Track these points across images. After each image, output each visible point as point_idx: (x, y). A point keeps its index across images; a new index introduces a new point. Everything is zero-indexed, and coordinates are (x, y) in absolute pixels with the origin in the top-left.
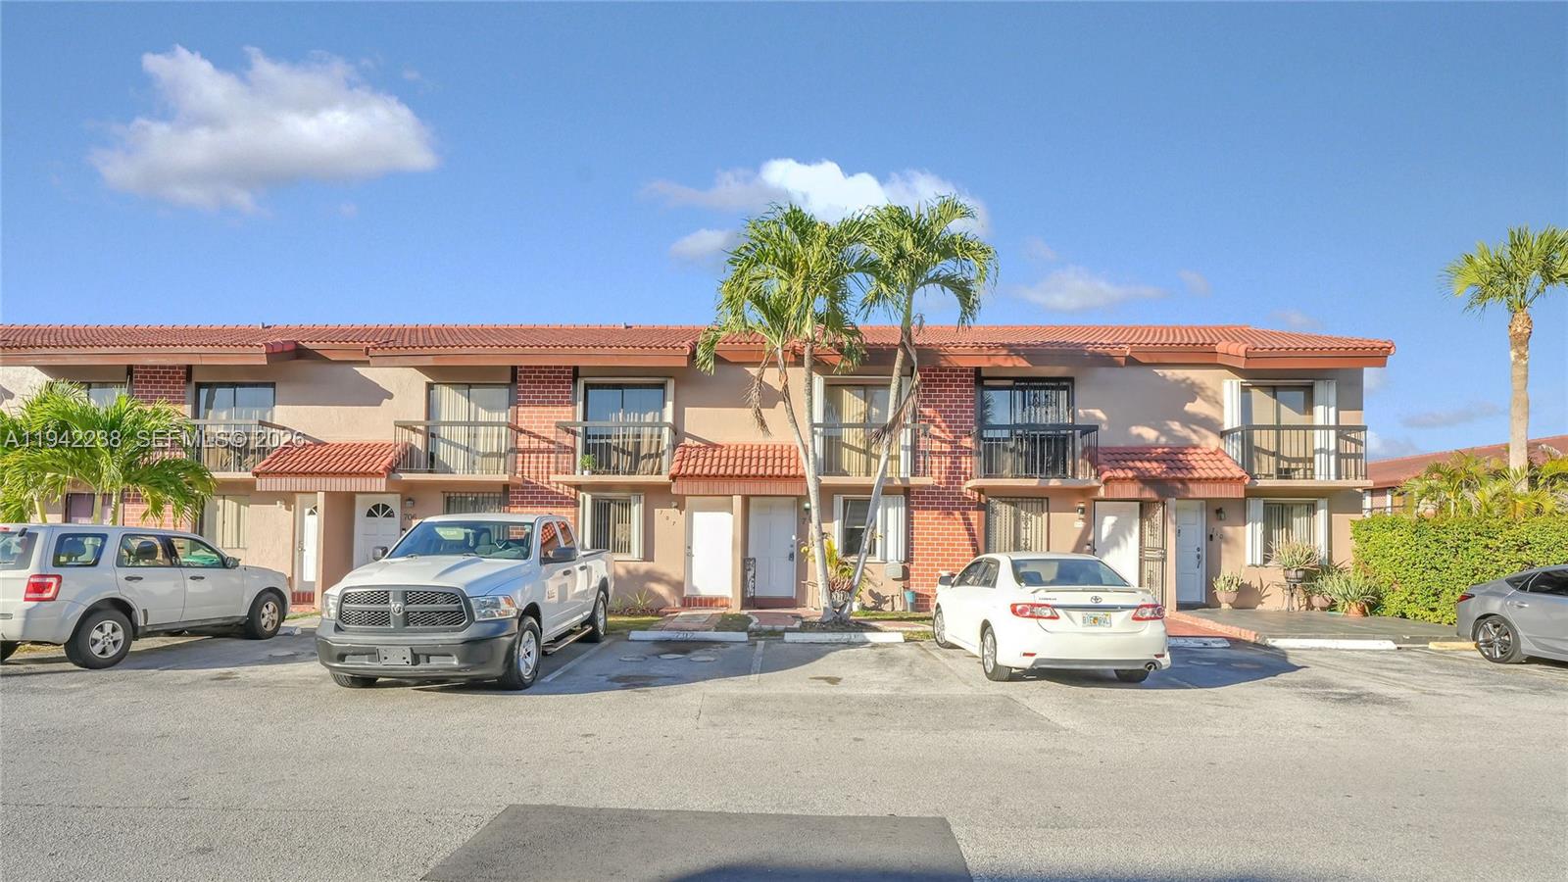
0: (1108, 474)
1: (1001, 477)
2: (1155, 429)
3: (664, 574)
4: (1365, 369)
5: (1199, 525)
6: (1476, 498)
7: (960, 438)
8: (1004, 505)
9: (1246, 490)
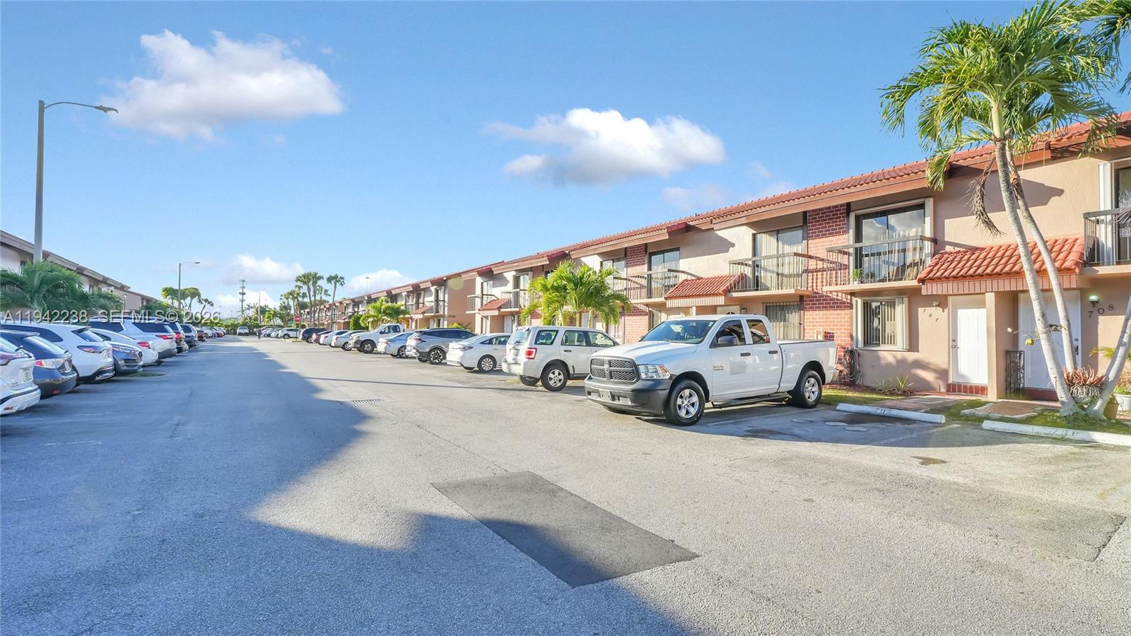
3: (929, 363)
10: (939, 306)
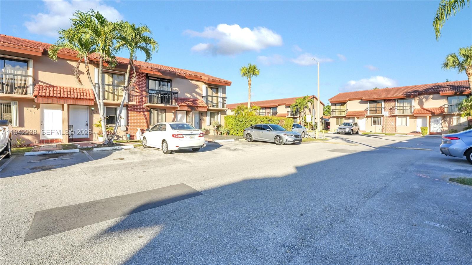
0: (180, 104)
1: (154, 103)
2: (190, 94)
4: (227, 86)
5: (198, 117)
6: (244, 112)
7: (142, 92)
8: (154, 111)
9: (208, 110)
10: (35, 107)
